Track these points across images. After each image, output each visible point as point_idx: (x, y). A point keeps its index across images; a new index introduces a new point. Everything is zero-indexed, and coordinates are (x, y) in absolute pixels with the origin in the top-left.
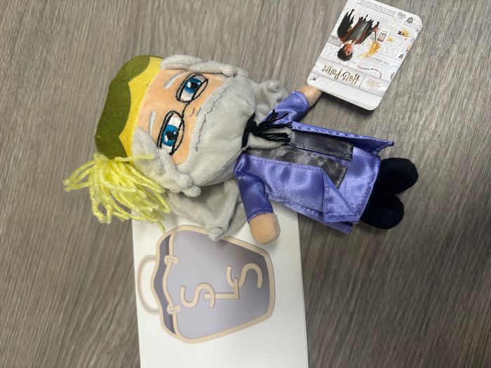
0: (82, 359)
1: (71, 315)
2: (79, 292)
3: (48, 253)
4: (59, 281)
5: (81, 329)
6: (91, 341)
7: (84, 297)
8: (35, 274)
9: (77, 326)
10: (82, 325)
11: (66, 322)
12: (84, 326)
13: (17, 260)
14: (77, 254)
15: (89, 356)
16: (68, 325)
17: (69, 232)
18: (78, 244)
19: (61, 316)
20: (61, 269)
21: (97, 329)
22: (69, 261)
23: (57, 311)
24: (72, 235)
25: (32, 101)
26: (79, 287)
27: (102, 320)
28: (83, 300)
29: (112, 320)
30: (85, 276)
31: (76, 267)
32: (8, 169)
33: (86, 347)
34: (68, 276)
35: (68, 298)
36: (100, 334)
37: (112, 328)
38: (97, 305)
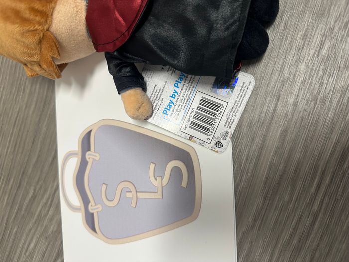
0: (23, 241)
1: (15, 197)
2: (23, 175)
5: (23, 212)
6: (31, 224)
7: (26, 180)
9: (20, 209)
10: (24, 209)
12: (26, 210)
14: (22, 138)
15: (29, 239)
16: (12, 207)
17: (16, 115)
18: (23, 128)
19: (6, 198)
21: (37, 213)
22: (14, 144)
24: (18, 118)
26: (22, 170)
27: (42, 204)
28: (25, 184)
29: (51, 205)
30: (28, 160)
31: (21, 151)
33: (27, 230)
34: (13, 158)
35: (12, 180)
36: (40, 219)
37: (51, 213)
38: (37, 189)
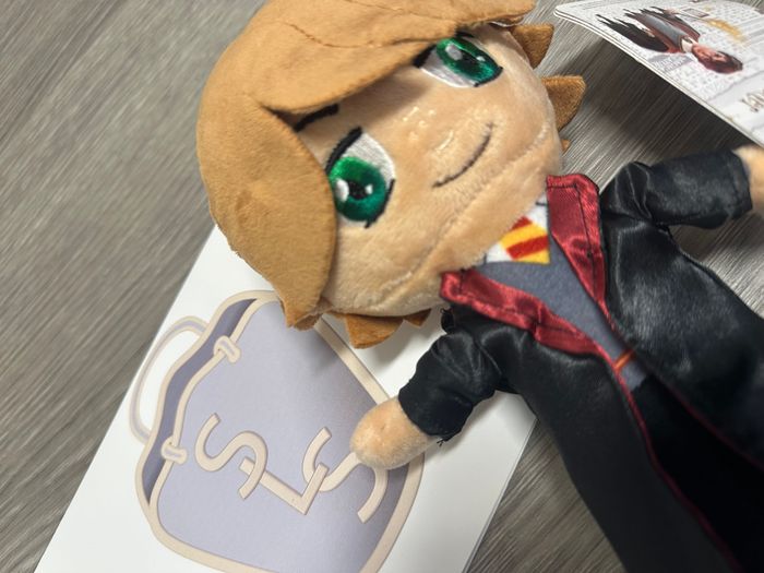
3: (82, 300)
4: (67, 364)
8: (41, 329)
11: (34, 451)
13: (30, 288)
19: (33, 434)
20: (83, 342)
23: (33, 419)
25: (209, 21)
32: (110, 121)
